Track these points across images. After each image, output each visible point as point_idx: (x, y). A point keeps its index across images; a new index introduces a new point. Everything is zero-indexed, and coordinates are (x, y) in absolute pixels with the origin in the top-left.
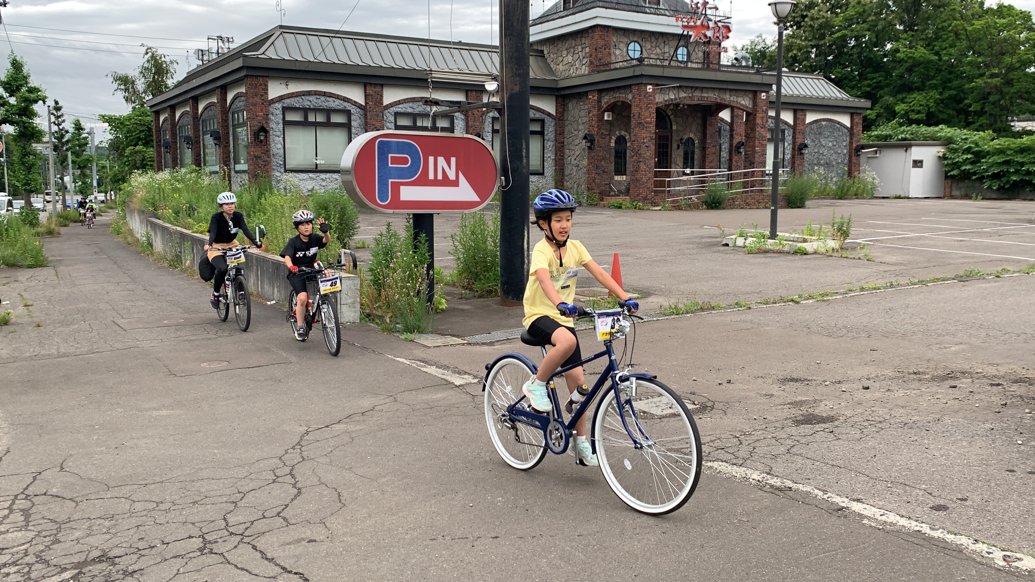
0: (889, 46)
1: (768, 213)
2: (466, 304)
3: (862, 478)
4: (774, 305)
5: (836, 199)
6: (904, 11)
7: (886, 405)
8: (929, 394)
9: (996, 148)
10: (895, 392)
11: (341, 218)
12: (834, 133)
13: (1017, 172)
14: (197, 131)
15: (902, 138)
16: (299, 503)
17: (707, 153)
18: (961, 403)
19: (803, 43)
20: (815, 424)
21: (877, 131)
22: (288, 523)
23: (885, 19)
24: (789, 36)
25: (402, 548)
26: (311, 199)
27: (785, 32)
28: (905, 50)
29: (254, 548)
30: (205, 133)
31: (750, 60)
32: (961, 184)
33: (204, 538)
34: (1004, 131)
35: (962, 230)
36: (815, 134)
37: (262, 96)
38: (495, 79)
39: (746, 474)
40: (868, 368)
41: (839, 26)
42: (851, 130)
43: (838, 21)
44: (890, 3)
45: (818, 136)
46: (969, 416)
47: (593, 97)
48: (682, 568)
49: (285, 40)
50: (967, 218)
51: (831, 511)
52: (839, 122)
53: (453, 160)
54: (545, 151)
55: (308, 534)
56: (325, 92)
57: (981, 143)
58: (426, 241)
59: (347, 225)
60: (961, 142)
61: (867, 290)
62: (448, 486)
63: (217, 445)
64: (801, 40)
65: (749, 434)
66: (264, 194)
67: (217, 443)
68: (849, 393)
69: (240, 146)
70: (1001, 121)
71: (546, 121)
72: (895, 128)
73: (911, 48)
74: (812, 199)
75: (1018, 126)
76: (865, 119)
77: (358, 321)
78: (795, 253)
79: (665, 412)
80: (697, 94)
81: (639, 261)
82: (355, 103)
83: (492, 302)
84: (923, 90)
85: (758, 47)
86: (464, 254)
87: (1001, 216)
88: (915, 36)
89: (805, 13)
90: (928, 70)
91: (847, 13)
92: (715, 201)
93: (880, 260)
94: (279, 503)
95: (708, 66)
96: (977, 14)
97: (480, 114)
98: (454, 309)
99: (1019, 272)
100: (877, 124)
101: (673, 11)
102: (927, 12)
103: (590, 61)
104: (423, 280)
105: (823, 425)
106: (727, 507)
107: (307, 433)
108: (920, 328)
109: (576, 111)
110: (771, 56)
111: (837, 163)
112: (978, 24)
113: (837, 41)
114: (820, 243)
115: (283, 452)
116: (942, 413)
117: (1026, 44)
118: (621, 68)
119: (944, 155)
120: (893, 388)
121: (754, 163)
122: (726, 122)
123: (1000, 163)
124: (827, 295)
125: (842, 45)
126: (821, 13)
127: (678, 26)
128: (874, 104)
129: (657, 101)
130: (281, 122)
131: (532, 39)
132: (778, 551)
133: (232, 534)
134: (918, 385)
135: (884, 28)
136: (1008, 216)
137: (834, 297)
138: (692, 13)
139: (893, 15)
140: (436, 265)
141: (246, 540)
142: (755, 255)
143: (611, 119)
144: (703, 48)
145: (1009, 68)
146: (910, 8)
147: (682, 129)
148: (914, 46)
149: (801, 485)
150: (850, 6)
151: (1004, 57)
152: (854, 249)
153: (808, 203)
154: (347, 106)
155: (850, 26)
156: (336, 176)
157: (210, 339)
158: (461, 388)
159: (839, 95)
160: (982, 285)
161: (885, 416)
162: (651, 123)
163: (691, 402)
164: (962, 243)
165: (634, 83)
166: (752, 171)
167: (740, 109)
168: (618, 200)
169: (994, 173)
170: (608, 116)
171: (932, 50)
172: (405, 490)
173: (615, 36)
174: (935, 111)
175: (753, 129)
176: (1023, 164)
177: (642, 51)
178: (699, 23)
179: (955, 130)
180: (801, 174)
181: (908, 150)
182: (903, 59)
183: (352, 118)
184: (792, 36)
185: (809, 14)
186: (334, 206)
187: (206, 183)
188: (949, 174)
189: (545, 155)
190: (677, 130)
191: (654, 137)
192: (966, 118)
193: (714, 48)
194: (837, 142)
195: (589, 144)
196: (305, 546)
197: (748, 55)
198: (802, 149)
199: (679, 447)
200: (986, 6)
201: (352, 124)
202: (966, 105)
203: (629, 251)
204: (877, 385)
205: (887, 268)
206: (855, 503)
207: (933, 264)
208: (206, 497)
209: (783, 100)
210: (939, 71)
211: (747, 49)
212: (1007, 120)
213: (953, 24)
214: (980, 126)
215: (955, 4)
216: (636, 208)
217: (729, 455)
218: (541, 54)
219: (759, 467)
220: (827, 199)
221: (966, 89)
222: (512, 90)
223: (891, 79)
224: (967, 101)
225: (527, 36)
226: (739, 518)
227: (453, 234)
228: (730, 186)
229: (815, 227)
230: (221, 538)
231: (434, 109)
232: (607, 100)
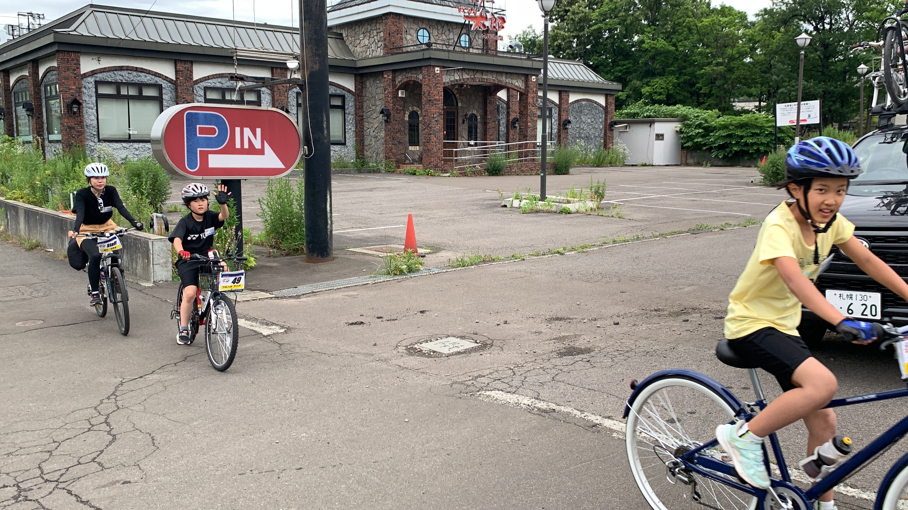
0: (636, 38)
1: (538, 179)
2: (274, 262)
3: (612, 399)
4: (544, 257)
5: (594, 167)
6: (647, 8)
7: (633, 337)
8: (666, 327)
9: (721, 124)
10: (640, 326)
11: (153, 184)
12: (592, 111)
13: (737, 143)
14: (9, 103)
15: (647, 115)
16: (114, 448)
17: (488, 127)
18: (692, 333)
19: (566, 34)
20: (575, 355)
21: (626, 109)
22: (103, 467)
23: (632, 15)
24: (554, 28)
25: (213, 483)
26: (123, 166)
27: (550, 25)
28: (649, 41)
29: (70, 492)
30: (17, 105)
31: (523, 47)
32: (694, 154)
33: (18, 487)
34: (728, 110)
35: (694, 191)
36: (577, 112)
37: (74, 70)
38: (296, 58)
39: (518, 400)
40: (618, 307)
41: (596, 20)
42: (606, 109)
43: (594, 15)
44: (637, 2)
45: (579, 114)
46: (697, 344)
47: (388, 76)
48: (463, 484)
49: (96, 18)
50: (698, 182)
51: (587, 428)
52: (596, 102)
53: (259, 131)
54: (346, 124)
55: (123, 476)
56: (136, 68)
57: (709, 120)
58: (234, 205)
59: (159, 191)
60: (694, 119)
61: (618, 243)
62: (256, 426)
63: (32, 399)
64: (565, 31)
65: (522, 366)
66: (78, 162)
67: (32, 397)
68: (602, 328)
69: (54, 117)
70: (725, 102)
71: (346, 96)
72: (642, 107)
73: (653, 40)
74: (575, 167)
75: (738, 106)
76: (617, 99)
77: (171, 279)
78: (561, 212)
79: (451, 351)
80: (478, 76)
81: (430, 220)
82: (166, 78)
83: (298, 260)
84: (663, 76)
85: (529, 37)
86: (271, 216)
87: (725, 180)
88: (657, 30)
89: (567, 8)
90: (667, 59)
91: (601, 9)
92: (495, 169)
93: (627, 217)
94: (94, 449)
95: (487, 51)
96: (705, 13)
97: (285, 89)
98: (263, 267)
99: (739, 225)
100: (627, 103)
101: (456, 2)
102: (665, 10)
103: (384, 44)
104: (232, 241)
105: (582, 356)
106: (502, 429)
107: (122, 384)
108: (660, 273)
109: (374, 88)
110: (539, 44)
111: (594, 136)
112: (706, 21)
113: (594, 32)
114: (581, 204)
115: (99, 403)
116: (677, 342)
117: (743, 38)
118: (412, 52)
119: (681, 129)
120: (638, 323)
121: (527, 136)
122: (503, 101)
123: (724, 136)
124: (587, 247)
125: (598, 36)
126: (581, 8)
127: (460, 16)
128: (624, 87)
129: (444, 81)
130: (94, 94)
131: (329, 24)
132: (543, 463)
133: (46, 481)
134: (658, 320)
135: (632, 23)
136: (731, 180)
137: (592, 249)
138: (472, 5)
139: (639, 12)
140: (245, 227)
141: (61, 486)
142: (528, 215)
143: (404, 96)
144: (482, 36)
145: (731, 58)
146: (652, 6)
147: (467, 106)
148: (656, 38)
149: (563, 407)
150: (605, 3)
151: (726, 49)
152: (608, 208)
153: (571, 170)
154: (159, 81)
155: (604, 20)
156: (149, 145)
157: (24, 299)
158: (269, 338)
159: (595, 79)
160: (709, 237)
161: (631, 346)
162: (439, 101)
163: (474, 341)
164: (695, 202)
165: (424, 65)
166: (525, 143)
167: (514, 89)
168: (412, 168)
169: (720, 144)
170: (402, 93)
171: (670, 42)
172: (215, 431)
173: (406, 23)
174: (673, 93)
175: (526, 108)
176: (742, 137)
177: (430, 37)
178: (478, 14)
179: (689, 109)
180: (565, 146)
181: (652, 126)
182: (647, 49)
183: (163, 92)
184: (557, 28)
185: (571, 9)
186: (147, 174)
187: (19, 152)
188: (684, 145)
189: (346, 127)
190: (462, 107)
191: (442, 113)
192: (698, 99)
193: (491, 36)
194: (595, 119)
195: (386, 118)
196: (120, 488)
197: (520, 44)
198: (566, 125)
199: (463, 380)
200: (712, 6)
201: (164, 98)
202: (697, 88)
203: (422, 213)
204: (625, 320)
205: (634, 224)
206: (607, 420)
207: (671, 220)
208: (21, 448)
209: (549, 82)
210: (676, 59)
211: (520, 38)
212: (730, 101)
213: (686, 21)
214: (709, 105)
215: (688, 4)
216: (428, 174)
217: (504, 384)
218: (340, 37)
219: (529, 393)
220: (586, 166)
221: (697, 75)
222: (312, 68)
223: (638, 66)
224: (698, 85)
225: (325, 20)
226: (512, 438)
227: (261, 199)
228: (508, 156)
229: (577, 190)
230: (36, 485)
231: (240, 84)
232: (400, 79)
